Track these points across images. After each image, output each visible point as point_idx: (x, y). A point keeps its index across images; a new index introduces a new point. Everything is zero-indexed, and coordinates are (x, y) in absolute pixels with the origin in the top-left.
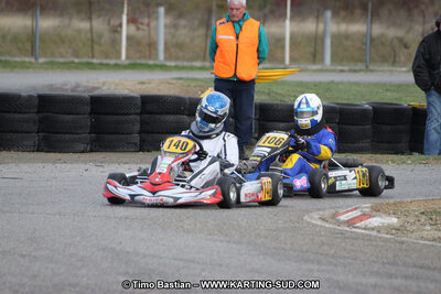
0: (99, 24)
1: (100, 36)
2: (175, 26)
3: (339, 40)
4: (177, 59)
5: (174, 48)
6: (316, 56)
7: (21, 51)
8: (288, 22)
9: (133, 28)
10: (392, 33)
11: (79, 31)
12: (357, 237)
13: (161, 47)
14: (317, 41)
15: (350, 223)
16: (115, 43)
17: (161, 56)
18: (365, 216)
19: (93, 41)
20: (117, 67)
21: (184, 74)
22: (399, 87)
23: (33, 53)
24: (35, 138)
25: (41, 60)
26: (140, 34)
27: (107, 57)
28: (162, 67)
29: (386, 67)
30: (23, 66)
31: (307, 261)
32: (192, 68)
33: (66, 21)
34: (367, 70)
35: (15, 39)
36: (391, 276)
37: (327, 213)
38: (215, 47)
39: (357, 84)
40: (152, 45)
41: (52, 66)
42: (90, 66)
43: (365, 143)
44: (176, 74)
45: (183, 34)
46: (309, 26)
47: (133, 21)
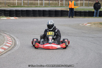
0: (57, 2)
1: (57, 3)
2: (66, 2)
3: (85, 3)
4: (66, 6)
6: (83, 5)
7: (48, 5)
8: (79, 1)
9: (61, 2)
10: (92, 2)
11: (55, 3)
13: (64, 4)
14: (83, 4)
15: (85, 25)
16: (59, 4)
20: (59, 7)
21: (67, 8)
22: (92, 9)
23: (49, 5)
28: (64, 7)
29: (91, 7)
30: (48, 7)
33: (53, 1)
34: (89, 7)
35: (47, 4)
38: (69, 4)
39: (87, 9)
40: (63, 4)
41: (51, 7)
42: (56, 7)
43: (88, 16)
44: (66, 8)
45: (67, 3)
46: (82, 2)
47: (60, 1)
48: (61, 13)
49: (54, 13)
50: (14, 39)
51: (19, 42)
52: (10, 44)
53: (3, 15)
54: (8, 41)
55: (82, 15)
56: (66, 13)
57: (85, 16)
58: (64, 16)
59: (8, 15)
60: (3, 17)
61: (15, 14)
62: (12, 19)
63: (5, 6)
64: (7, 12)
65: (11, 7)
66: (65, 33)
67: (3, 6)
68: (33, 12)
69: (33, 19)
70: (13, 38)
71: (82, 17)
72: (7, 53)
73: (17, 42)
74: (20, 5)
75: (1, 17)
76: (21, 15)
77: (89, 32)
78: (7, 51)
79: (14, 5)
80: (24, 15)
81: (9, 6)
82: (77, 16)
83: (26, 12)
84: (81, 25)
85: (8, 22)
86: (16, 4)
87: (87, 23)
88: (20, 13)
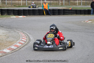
0: (57, 2)
3: (83, 3)
5: (65, 4)
6: (80, 5)
8: (77, 1)
10: (88, 2)
11: (55, 2)
12: (87, 23)
13: (64, 4)
15: (86, 22)
16: (59, 4)
17: (64, 5)
18: (88, 21)
19: (57, 3)
20: (59, 6)
21: (67, 7)
22: (90, 8)
23: (50, 5)
24: (52, 14)
25: (51, 6)
26: (62, 3)
27: (58, 5)
28: (64, 6)
29: (88, 6)
31: (82, 26)
32: (67, 6)
33: (54, 1)
34: (86, 6)
36: (91, 27)
37: (84, 21)
40: (63, 4)
41: (52, 6)
42: (56, 6)
43: (87, 14)
45: (66, 3)
47: (61, 1)
48: (63, 12)
49: (57, 12)
50: (28, 35)
51: (33, 38)
52: (25, 39)
53: (12, 14)
54: (23, 36)
55: (82, 13)
56: (68, 11)
57: (84, 14)
58: (66, 14)
59: (17, 14)
60: (12, 16)
61: (23, 13)
62: (21, 18)
63: (12, 6)
64: (15, 12)
65: (17, 6)
66: (70, 29)
67: (10, 6)
68: (38, 11)
69: (39, 17)
70: (26, 34)
71: (82, 15)
72: (24, 47)
73: (31, 38)
74: (24, 5)
75: (11, 15)
76: (28, 14)
77: (92, 28)
78: (24, 45)
79: (19, 5)
80: (30, 14)
81: (15, 6)
82: (77, 14)
83: (33, 11)
84: (82, 22)
85: (18, 20)
86: (21, 4)
87: (88, 20)
88: (27, 12)
